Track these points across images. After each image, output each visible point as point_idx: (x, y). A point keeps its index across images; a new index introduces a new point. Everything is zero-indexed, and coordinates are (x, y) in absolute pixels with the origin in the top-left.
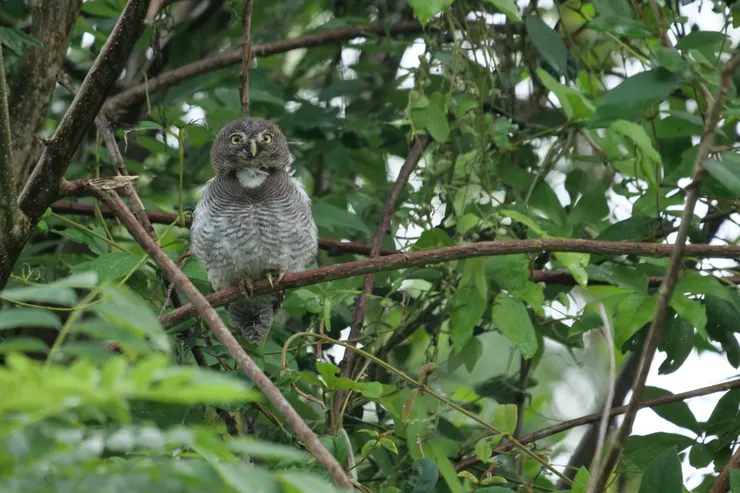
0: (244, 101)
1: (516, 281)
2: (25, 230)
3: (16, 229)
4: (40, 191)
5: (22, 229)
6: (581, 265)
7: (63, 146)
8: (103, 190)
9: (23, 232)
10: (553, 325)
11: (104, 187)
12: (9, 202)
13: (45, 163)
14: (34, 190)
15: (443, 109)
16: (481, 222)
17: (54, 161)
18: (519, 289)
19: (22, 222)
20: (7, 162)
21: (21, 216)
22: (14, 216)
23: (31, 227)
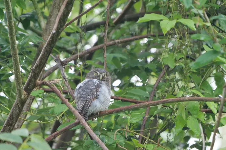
0: (105, 57)
1: (195, 112)
2: (26, 97)
3: (23, 96)
4: (30, 84)
5: (25, 96)
6: (215, 107)
7: (37, 70)
8: (50, 84)
9: (25, 97)
10: (208, 125)
11: (50, 83)
12: (20, 88)
13: (31, 75)
14: (28, 84)
15: (173, 58)
16: (184, 93)
17: (34, 75)
18: (196, 114)
19: (25, 94)
20: (19, 75)
21: (24, 92)
22: (22, 93)
23: (28, 96)
